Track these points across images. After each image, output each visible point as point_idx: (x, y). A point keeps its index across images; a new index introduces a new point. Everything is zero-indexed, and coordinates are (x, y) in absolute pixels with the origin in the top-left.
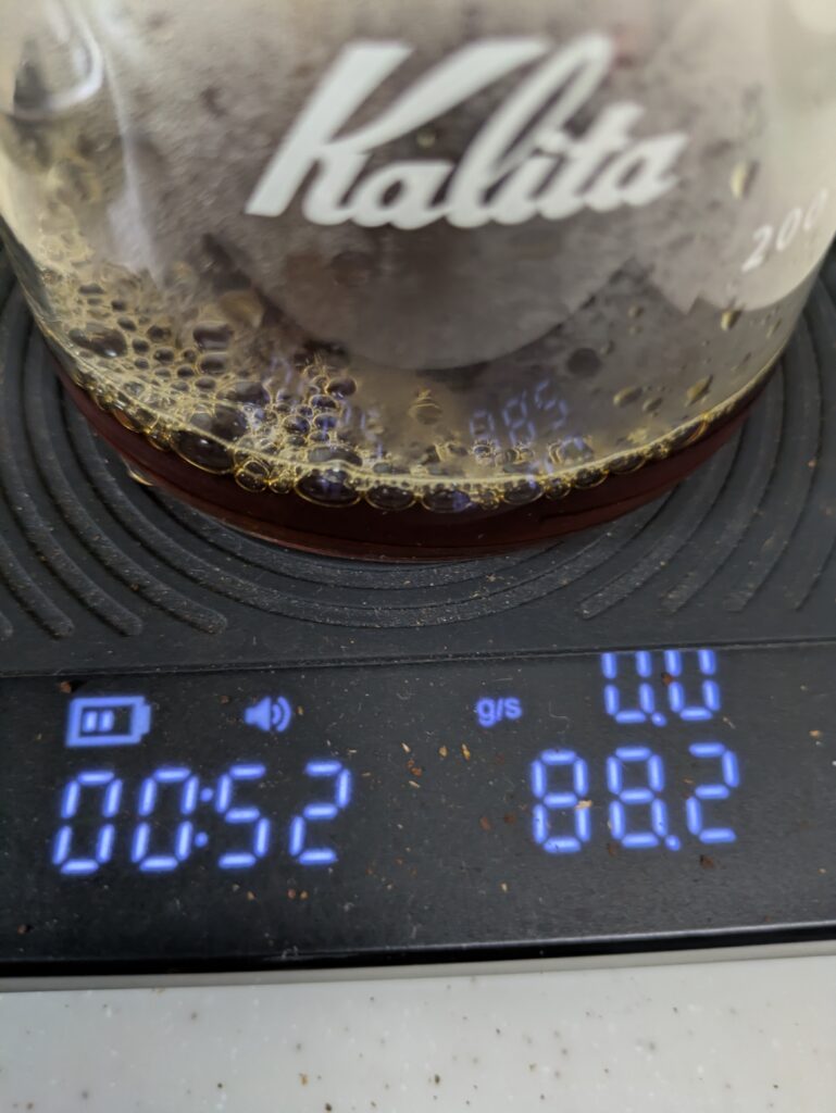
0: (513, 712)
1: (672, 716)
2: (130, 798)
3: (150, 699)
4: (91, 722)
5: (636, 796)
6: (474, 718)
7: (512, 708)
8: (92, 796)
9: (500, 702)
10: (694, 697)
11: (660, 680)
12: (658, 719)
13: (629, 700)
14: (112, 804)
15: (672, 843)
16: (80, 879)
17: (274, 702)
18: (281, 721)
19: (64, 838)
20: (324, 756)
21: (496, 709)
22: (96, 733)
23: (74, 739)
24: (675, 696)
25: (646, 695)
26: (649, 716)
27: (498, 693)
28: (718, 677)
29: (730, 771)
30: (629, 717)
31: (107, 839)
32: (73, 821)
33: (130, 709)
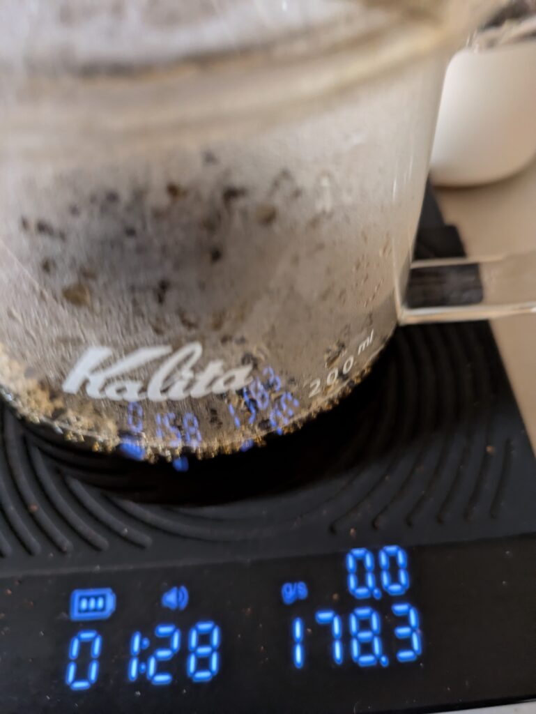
1: (385, 594)
3: (115, 591)
4: (84, 604)
5: (365, 635)
6: (281, 596)
7: (302, 589)
8: (86, 647)
9: (295, 584)
10: (395, 579)
11: (377, 570)
12: (376, 592)
13: (361, 582)
14: (96, 650)
15: (384, 659)
16: (80, 693)
17: (179, 589)
18: (182, 602)
19: (72, 670)
20: (204, 619)
21: (293, 588)
22: (87, 610)
23: (75, 615)
24: (385, 579)
25: (370, 580)
26: (371, 591)
27: (293, 580)
28: (408, 569)
29: (413, 619)
30: (362, 592)
31: (94, 670)
32: (76, 662)
33: (104, 597)
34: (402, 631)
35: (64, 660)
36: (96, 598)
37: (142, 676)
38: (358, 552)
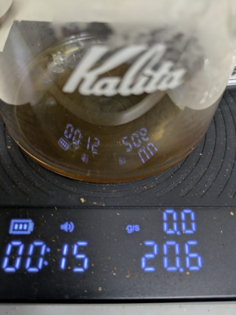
1: (182, 233)
2: (26, 250)
3: (34, 221)
6: (126, 231)
7: (137, 228)
8: (15, 249)
9: (134, 226)
10: (189, 227)
11: (179, 221)
12: (178, 233)
13: (170, 227)
14: (21, 251)
15: (181, 270)
16: (10, 274)
17: (69, 223)
19: (6, 261)
21: (132, 228)
24: (184, 226)
25: (175, 226)
26: (176, 232)
27: (133, 224)
28: (196, 222)
30: (170, 232)
31: (18, 262)
32: (9, 256)
33: (28, 224)
34: (193, 255)
35: (2, 255)
36: (23, 224)
37: (45, 267)
38: (169, 211)
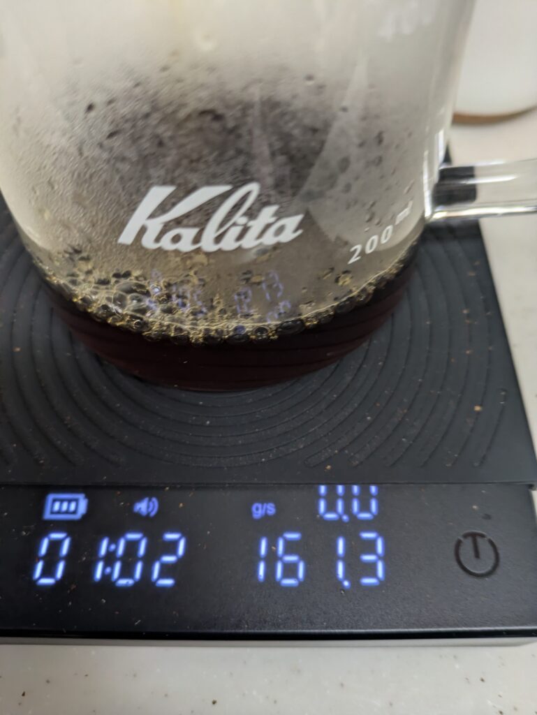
0: (271, 511)
1: (353, 517)
3: (87, 497)
6: (250, 513)
7: (271, 509)
8: (56, 545)
9: (265, 505)
10: (365, 507)
11: (348, 498)
12: (345, 518)
13: (331, 507)
14: (65, 550)
15: (346, 583)
16: (45, 587)
17: (150, 500)
18: (152, 511)
19: (40, 566)
20: (172, 531)
21: (262, 508)
22: (59, 512)
23: (48, 516)
24: (356, 505)
25: (340, 505)
26: (340, 517)
27: (263, 501)
28: (379, 498)
29: (380, 547)
30: (331, 516)
31: (61, 568)
32: (45, 558)
33: (77, 501)
34: (368, 558)
35: (33, 557)
36: (70, 501)
37: (106, 578)
